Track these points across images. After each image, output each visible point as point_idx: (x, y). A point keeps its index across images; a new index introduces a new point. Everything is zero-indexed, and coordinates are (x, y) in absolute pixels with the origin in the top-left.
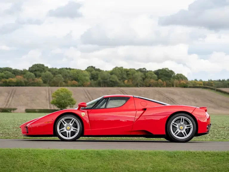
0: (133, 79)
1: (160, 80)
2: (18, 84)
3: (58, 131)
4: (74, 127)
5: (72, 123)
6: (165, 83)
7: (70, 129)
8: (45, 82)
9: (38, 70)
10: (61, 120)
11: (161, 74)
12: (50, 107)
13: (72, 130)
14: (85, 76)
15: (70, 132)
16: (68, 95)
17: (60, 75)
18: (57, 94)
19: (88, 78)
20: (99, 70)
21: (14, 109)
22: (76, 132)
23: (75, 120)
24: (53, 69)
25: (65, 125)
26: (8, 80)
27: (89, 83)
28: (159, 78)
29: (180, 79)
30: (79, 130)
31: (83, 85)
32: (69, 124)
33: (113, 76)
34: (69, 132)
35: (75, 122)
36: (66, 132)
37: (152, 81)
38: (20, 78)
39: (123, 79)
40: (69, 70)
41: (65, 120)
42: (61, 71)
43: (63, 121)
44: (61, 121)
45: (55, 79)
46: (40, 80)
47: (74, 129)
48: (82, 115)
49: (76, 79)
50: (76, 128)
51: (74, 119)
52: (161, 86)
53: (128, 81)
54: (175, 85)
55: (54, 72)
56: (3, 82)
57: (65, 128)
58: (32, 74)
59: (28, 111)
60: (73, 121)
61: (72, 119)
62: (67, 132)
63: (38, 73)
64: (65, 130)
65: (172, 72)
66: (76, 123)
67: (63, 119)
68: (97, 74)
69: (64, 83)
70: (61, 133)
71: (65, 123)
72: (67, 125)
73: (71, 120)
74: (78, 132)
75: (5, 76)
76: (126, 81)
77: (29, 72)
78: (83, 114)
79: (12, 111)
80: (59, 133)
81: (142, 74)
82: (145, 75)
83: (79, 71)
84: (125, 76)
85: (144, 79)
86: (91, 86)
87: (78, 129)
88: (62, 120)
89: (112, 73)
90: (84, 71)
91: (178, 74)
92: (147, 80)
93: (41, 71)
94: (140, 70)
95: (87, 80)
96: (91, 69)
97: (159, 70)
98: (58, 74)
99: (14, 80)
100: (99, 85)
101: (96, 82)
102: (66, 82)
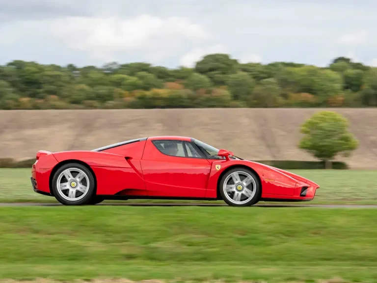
8: (236, 97)
19: (338, 86)
26: (148, 93)
27: (342, 96)
45: (258, 89)
46: (223, 92)
49: (309, 90)
56: (140, 98)
58: (204, 78)
63: (217, 75)
69: (281, 100)
75: (140, 82)
77: (196, 74)
83: (314, 71)
86: (345, 104)
93: (225, 72)
95: (335, 91)
96: (341, 63)
98: (265, 78)
101: (357, 95)
102: (285, 96)
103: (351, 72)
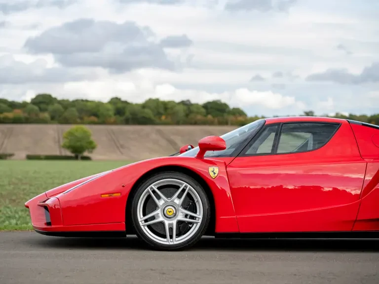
0: (174, 114)
1: (210, 117)
2: (16, 121)
3: (139, 220)
4: (185, 209)
5: (179, 197)
6: (216, 120)
7: (175, 215)
8: (53, 118)
9: (43, 101)
10: (149, 188)
11: (211, 108)
12: (61, 152)
13: (180, 217)
14: (108, 110)
15: (174, 222)
16: (86, 135)
17: (74, 109)
18: (70, 134)
19: (111, 113)
20: (126, 102)
21: (11, 155)
22: (192, 223)
23: (190, 189)
24: (63, 101)
25: (160, 203)
27: (113, 119)
28: (208, 113)
29: (237, 115)
30: (201, 217)
31: (104, 123)
32: (173, 201)
33: (147, 110)
34: (172, 224)
35: (188, 194)
36: (162, 223)
37: (199, 117)
38: (18, 113)
39: (159, 114)
40: (85, 103)
41: (159, 188)
42: (75, 103)
43: (154, 192)
44: (148, 191)
45: (66, 114)
46: (46, 115)
47: (186, 216)
48: (212, 174)
49: (95, 115)
50: (193, 212)
51: (186, 186)
52: (211, 123)
53: (166, 118)
54: (229, 123)
55: (66, 105)
57: (159, 212)
58: (36, 108)
59: (30, 158)
60: (184, 190)
61: (182, 184)
62: (167, 223)
63: (42, 106)
64: (161, 218)
65: (225, 105)
66: (192, 198)
67: (155, 185)
68: (124, 108)
69: (79, 120)
70: (149, 227)
71: (159, 198)
72: (166, 202)
73: (178, 188)
74: (197, 223)
76: (163, 118)
77: (31, 105)
78: (213, 172)
79: (8, 158)
80: (142, 227)
81: (185, 108)
82: (189, 108)
83: (99, 104)
84: (162, 111)
85: (187, 115)
87: (200, 215)
88: (152, 188)
89: (144, 106)
90: (106, 104)
91: (234, 109)
92: (192, 116)
93: (48, 104)
94: (183, 103)
95: (110, 116)
96: (115, 101)
97: (209, 103)
98: (71, 107)
99: (10, 115)
100: (127, 122)
101: (122, 118)
102: (81, 118)
103: (120, 105)
